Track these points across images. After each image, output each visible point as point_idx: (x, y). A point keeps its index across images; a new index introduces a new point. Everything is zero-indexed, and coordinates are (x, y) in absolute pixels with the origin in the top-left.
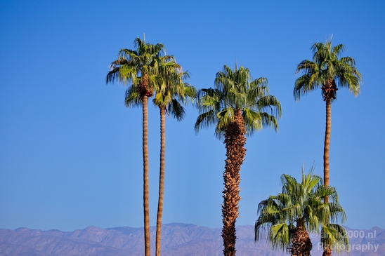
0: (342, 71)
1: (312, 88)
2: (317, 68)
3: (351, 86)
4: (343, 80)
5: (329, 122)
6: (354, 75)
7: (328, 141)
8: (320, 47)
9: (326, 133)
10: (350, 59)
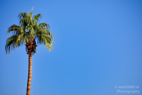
0: (40, 33)
1: (19, 45)
2: (22, 31)
3: (47, 44)
4: (40, 39)
5: (31, 69)
6: (48, 36)
7: (30, 83)
8: (24, 15)
9: (29, 77)
10: (46, 25)
